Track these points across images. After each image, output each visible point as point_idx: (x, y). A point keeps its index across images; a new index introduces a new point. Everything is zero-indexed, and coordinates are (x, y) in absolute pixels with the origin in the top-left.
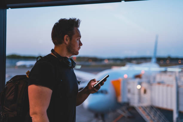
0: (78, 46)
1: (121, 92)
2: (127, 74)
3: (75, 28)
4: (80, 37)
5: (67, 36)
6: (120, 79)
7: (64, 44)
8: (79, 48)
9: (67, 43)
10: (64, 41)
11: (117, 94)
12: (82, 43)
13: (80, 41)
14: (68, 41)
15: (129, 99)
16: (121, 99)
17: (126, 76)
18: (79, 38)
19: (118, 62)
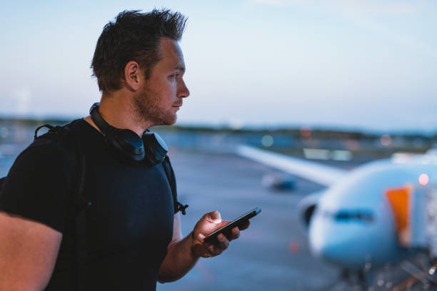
0: (174, 98)
1: (411, 220)
2: (428, 175)
3: (163, 43)
4: (183, 69)
5: (136, 67)
6: (410, 186)
7: (125, 90)
8: (176, 103)
9: (135, 85)
10: (124, 78)
11: (400, 222)
12: (189, 89)
13: (181, 83)
14: (138, 80)
15: (429, 238)
16: (408, 238)
17: (424, 179)
18: (178, 71)
19: (418, 145)
